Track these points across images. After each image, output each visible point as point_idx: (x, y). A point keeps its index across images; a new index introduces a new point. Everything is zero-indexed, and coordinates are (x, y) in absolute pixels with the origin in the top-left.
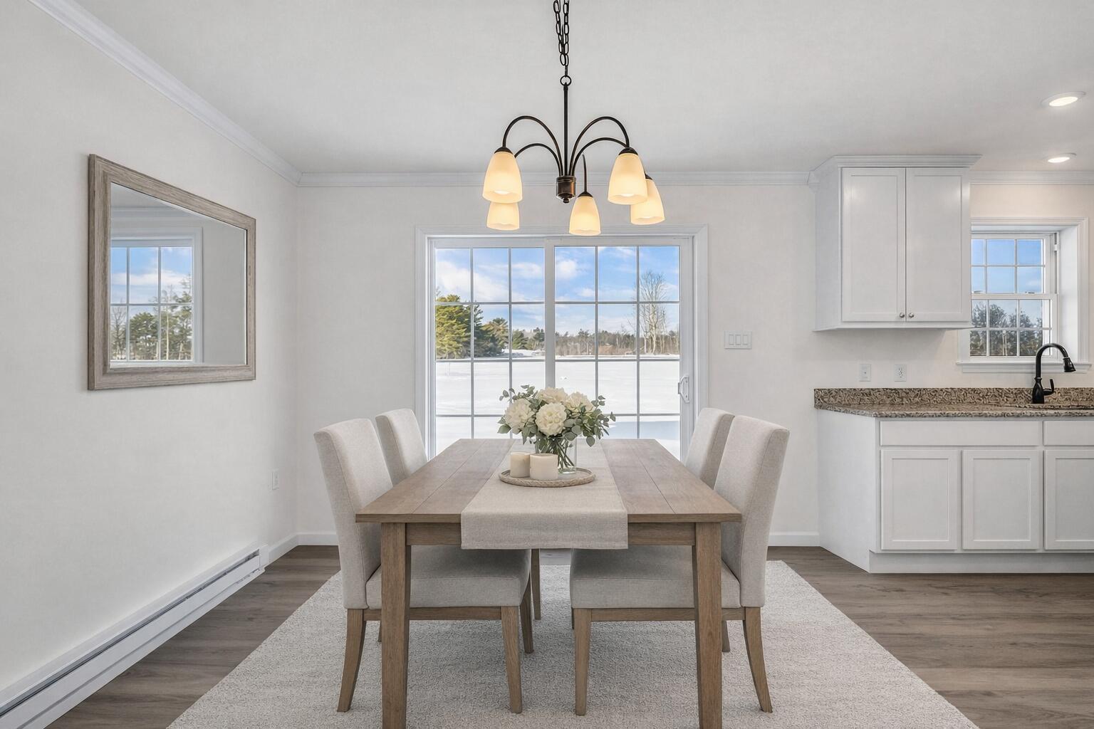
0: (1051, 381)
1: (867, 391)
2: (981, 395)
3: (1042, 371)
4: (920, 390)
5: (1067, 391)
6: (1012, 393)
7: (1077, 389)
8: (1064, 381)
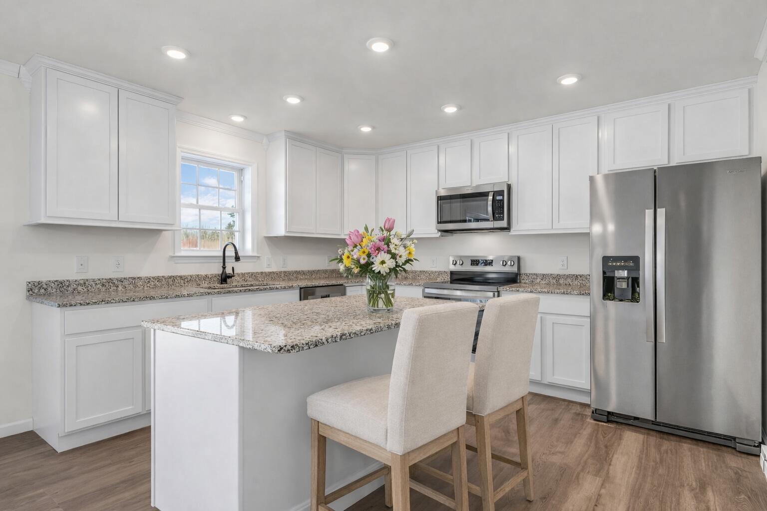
0: (233, 268)
1: (82, 282)
2: (186, 280)
3: (226, 261)
4: (134, 278)
5: (243, 275)
6: (208, 277)
7: (249, 273)
8: (241, 268)
